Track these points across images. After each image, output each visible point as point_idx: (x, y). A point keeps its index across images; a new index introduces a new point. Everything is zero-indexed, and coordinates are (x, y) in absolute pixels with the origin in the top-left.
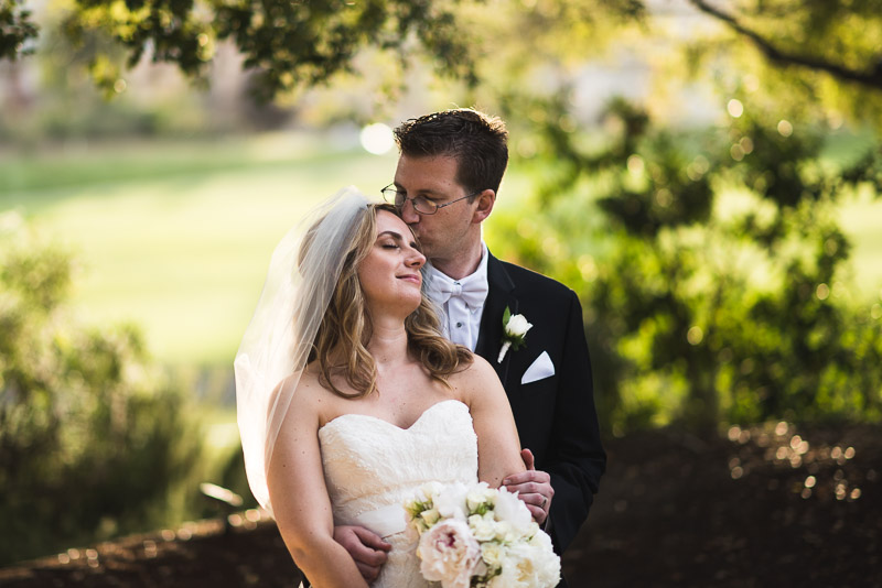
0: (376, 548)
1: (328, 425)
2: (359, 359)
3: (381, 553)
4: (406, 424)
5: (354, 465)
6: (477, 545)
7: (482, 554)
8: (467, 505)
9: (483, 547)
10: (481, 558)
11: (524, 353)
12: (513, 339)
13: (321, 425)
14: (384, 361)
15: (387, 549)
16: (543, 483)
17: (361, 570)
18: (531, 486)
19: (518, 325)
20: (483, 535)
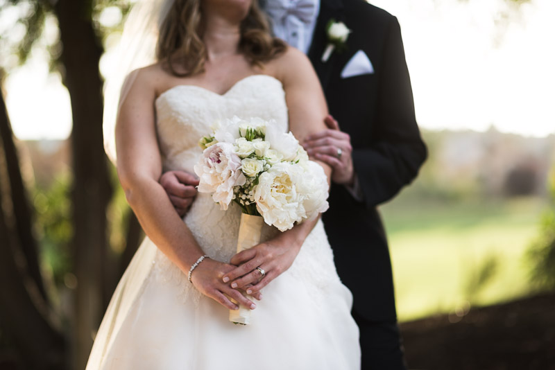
0: (186, 183)
1: (163, 96)
2: (192, 45)
3: (190, 188)
4: (223, 92)
5: (175, 121)
6: (239, 160)
7: (242, 167)
8: (240, 133)
9: (243, 162)
10: (241, 170)
11: (344, 53)
12: (336, 42)
13: (157, 95)
14: (217, 51)
15: (196, 184)
16: (341, 142)
17: (173, 202)
18: (327, 141)
19: (339, 31)
20: (243, 151)
